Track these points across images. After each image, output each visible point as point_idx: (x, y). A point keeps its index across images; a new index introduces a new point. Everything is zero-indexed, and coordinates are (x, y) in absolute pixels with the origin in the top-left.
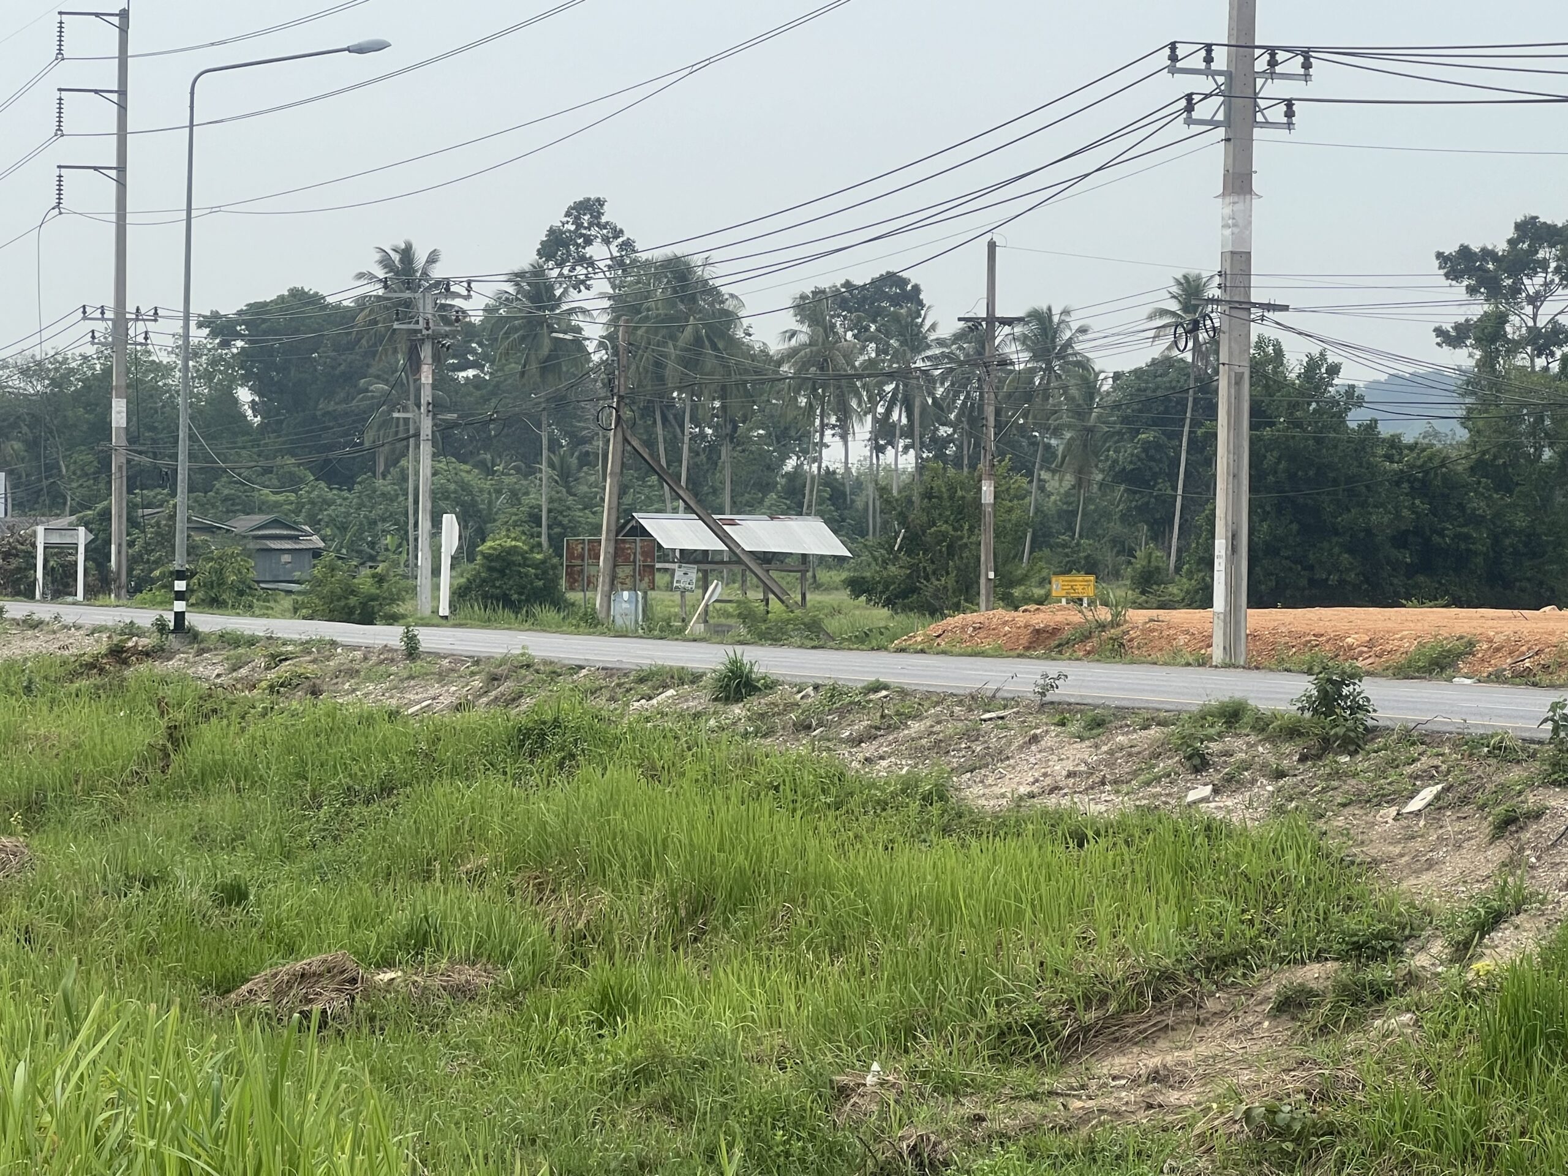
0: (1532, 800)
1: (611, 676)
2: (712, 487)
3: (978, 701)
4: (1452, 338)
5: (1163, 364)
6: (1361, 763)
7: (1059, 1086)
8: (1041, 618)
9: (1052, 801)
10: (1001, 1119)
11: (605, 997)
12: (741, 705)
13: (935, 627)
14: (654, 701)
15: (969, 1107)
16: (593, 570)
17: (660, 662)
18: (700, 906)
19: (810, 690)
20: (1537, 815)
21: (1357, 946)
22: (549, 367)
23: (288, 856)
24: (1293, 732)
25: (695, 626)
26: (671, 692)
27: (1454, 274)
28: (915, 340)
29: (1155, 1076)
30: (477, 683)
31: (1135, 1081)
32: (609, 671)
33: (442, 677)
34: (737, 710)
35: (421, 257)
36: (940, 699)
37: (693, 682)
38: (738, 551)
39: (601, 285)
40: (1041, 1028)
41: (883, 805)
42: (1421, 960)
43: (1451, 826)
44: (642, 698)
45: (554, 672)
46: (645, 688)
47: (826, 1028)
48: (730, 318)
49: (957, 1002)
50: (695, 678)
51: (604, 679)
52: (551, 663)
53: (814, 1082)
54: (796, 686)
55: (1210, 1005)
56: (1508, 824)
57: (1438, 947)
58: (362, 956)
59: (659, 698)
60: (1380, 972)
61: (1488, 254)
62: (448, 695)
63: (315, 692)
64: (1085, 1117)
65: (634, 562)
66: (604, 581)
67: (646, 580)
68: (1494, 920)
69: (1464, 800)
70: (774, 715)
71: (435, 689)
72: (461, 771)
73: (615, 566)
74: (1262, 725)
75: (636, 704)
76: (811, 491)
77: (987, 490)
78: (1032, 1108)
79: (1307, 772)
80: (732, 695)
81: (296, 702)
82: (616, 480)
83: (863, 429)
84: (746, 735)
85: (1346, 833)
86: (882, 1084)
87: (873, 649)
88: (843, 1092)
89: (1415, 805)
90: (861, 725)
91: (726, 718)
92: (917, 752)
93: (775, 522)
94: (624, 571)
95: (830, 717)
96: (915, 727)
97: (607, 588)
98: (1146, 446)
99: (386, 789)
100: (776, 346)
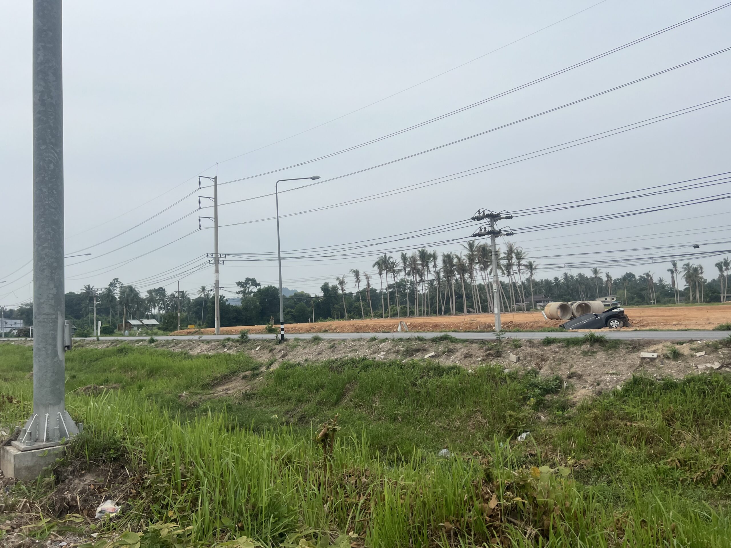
0: (274, 347)
3: (189, 340)
4: (238, 293)
5: (200, 298)
6: (248, 344)
7: (212, 392)
8: (188, 331)
9: (203, 353)
10: (204, 398)
11: (140, 386)
13: (173, 333)
14: (139, 344)
15: (199, 397)
16: (121, 329)
17: (136, 339)
18: (151, 372)
19: (163, 341)
20: (275, 349)
21: (253, 369)
22: (111, 301)
23: (81, 371)
24: (237, 341)
26: (141, 343)
27: (238, 285)
28: (164, 295)
29: (226, 389)
30: (110, 343)
31: (223, 390)
33: (104, 343)
34: (152, 344)
35: (91, 287)
36: (184, 340)
37: (144, 341)
38: (144, 324)
39: (118, 289)
40: (209, 384)
41: (178, 355)
42: (262, 370)
43: (262, 351)
45: (121, 342)
46: (136, 343)
47: (176, 387)
48: (138, 293)
49: (195, 382)
51: (129, 342)
52: (119, 340)
53: (176, 395)
54: (161, 341)
55: (233, 379)
56: (271, 350)
57: (264, 367)
58: (97, 384)
60: (257, 372)
61: (242, 282)
62: (105, 346)
63: (83, 347)
64: (217, 396)
65: (129, 326)
67: (132, 329)
68: (272, 363)
69: (264, 348)
70: (158, 344)
71: (103, 345)
72: (110, 356)
73: (125, 328)
74: (233, 340)
75: (136, 345)
76: (152, 316)
77: (179, 314)
78: (209, 396)
79: (240, 347)
81: (79, 348)
82: (125, 316)
83: (157, 308)
84: (154, 347)
85: (248, 354)
86: (186, 394)
88: (180, 396)
89: (257, 349)
90: (172, 345)
92: (181, 348)
93: (148, 320)
94: (127, 328)
95: (167, 344)
96: (180, 345)
97: (125, 331)
98: (198, 308)
99: (97, 360)
100: (144, 297)
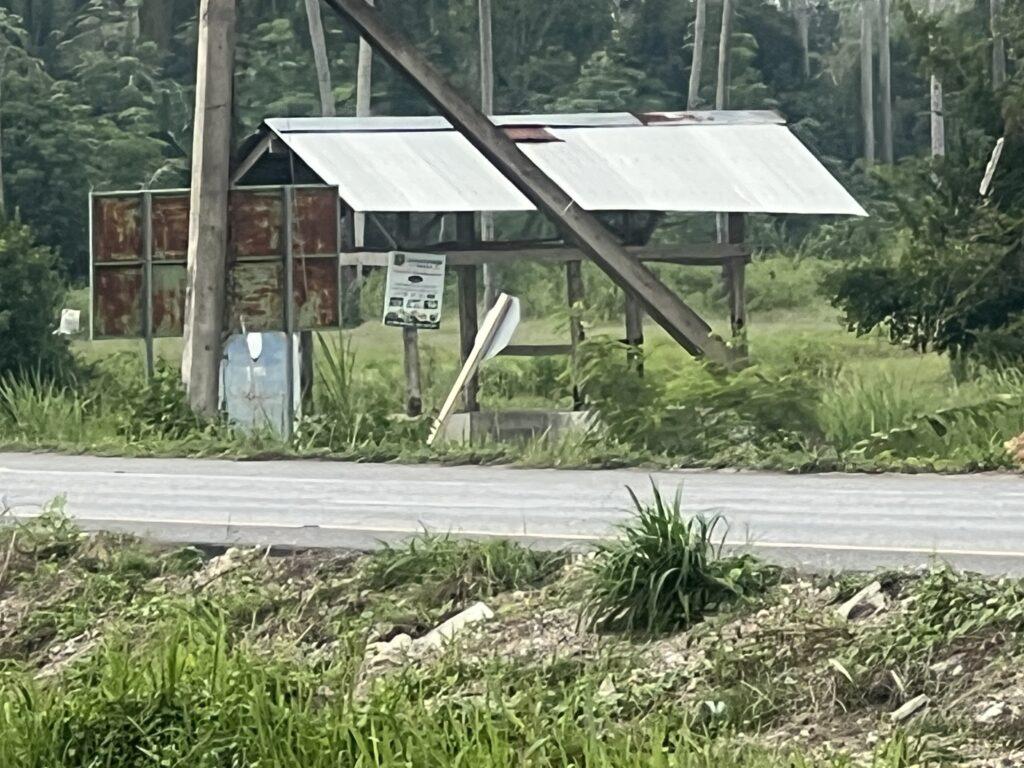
1: (300, 571)
12: (680, 640)
14: (433, 639)
16: (170, 278)
19: (873, 593)
25: (451, 425)
26: (478, 611)
32: (293, 559)
34: (673, 654)
37: (538, 582)
38: (563, 212)
44: (398, 631)
45: (137, 567)
46: (400, 603)
50: (543, 569)
51: (282, 581)
52: (129, 540)
54: (831, 581)
59: (447, 628)
65: (281, 251)
66: (200, 307)
67: (315, 299)
70: (779, 666)
73: (231, 264)
75: (383, 647)
80: (654, 613)
82: (223, 31)
84: (707, 724)
87: (973, 468)
91: (646, 680)
93: (654, 130)
94: (255, 278)
95: (940, 666)
97: (208, 326)
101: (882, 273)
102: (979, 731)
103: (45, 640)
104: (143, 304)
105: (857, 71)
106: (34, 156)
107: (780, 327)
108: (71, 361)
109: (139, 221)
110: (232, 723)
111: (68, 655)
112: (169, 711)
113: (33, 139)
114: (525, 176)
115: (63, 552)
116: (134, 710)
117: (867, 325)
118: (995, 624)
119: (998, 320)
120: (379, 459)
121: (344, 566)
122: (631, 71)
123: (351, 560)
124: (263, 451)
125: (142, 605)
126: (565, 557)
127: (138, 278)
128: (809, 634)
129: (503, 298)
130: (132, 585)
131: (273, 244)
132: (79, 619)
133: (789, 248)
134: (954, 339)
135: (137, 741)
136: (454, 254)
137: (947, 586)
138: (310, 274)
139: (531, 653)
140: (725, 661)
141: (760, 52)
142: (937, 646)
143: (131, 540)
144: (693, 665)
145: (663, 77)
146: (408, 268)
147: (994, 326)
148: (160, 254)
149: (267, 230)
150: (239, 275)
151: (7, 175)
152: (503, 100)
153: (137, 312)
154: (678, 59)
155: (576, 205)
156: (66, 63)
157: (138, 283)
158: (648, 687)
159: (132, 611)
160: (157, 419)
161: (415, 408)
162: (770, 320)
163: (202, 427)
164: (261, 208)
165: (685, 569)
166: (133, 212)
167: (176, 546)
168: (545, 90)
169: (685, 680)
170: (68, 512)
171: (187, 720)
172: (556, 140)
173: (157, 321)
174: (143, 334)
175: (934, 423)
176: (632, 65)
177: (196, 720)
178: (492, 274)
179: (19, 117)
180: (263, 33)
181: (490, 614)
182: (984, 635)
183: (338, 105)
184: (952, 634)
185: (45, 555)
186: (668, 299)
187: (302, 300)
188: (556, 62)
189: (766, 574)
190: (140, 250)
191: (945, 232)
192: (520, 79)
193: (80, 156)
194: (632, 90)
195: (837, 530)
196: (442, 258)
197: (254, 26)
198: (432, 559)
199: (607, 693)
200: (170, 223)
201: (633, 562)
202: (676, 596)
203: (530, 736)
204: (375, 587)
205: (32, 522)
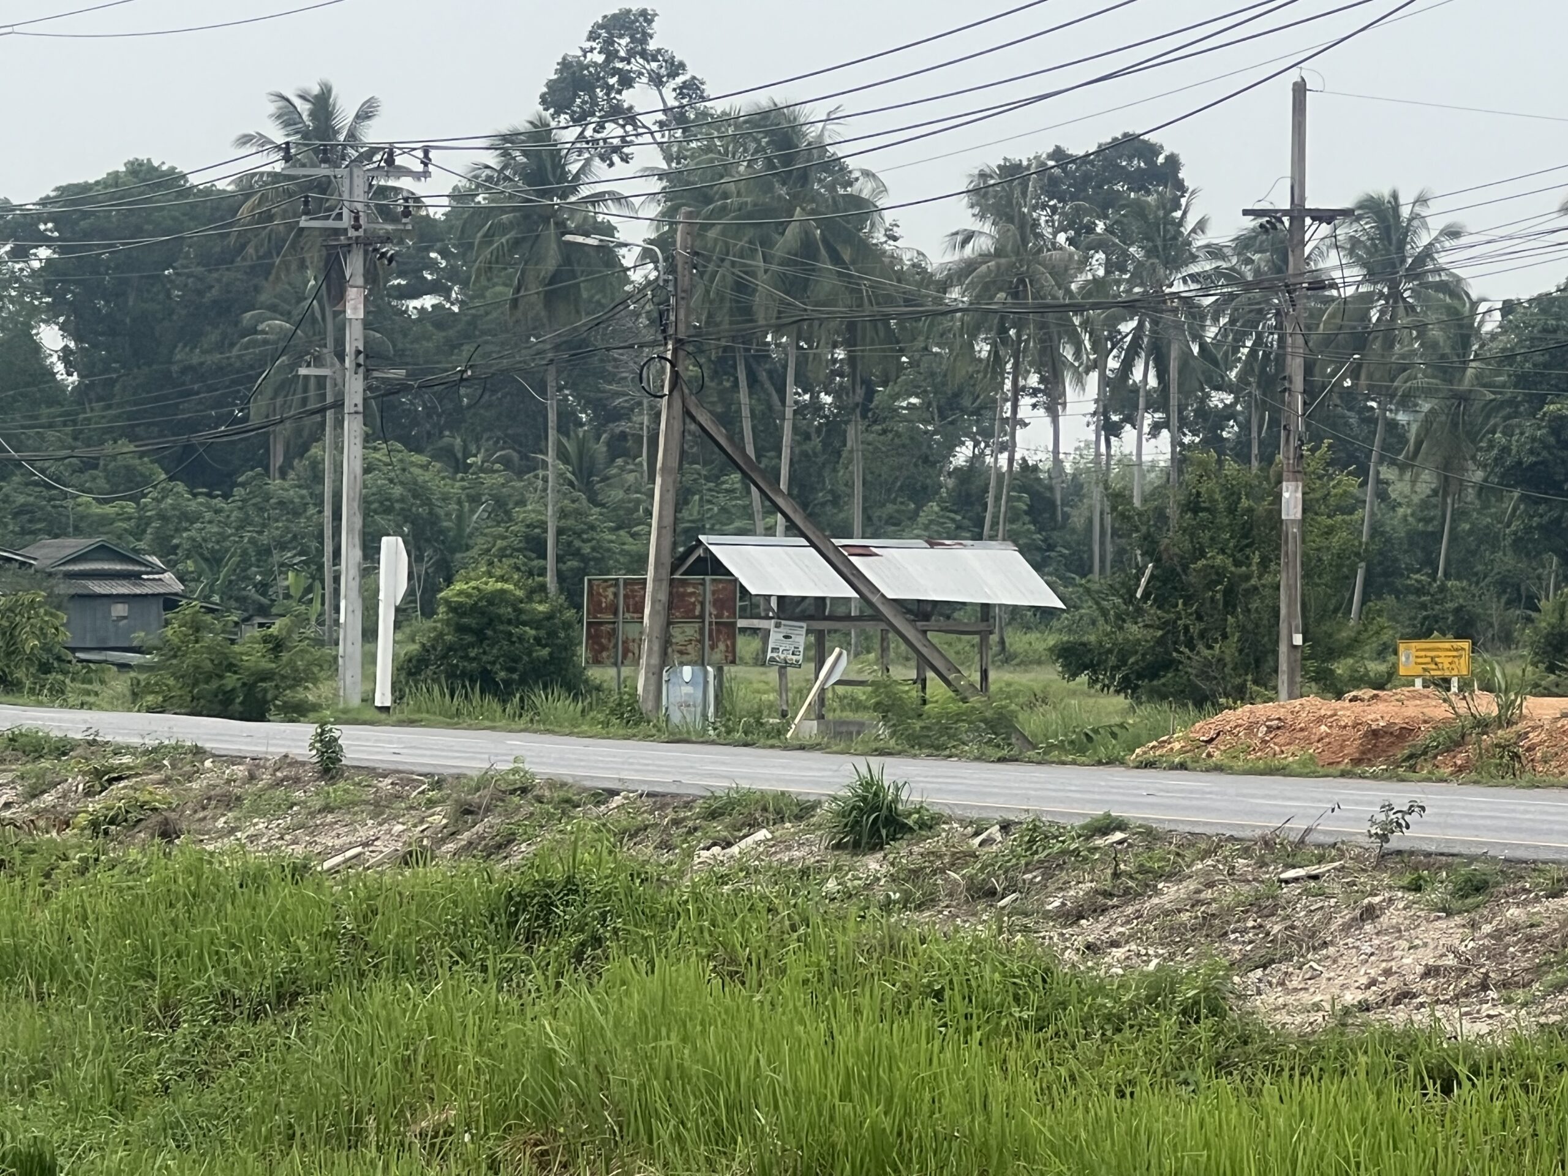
1: (662, 808)
2: (832, 491)
3: (1275, 849)
8: (1381, 711)
9: (1399, 1017)
12: (880, 855)
13: (1204, 727)
14: (735, 850)
16: (632, 630)
17: (745, 785)
22: (559, 290)
23: (122, 1106)
25: (802, 725)
26: (762, 834)
28: (1170, 246)
30: (438, 818)
32: (658, 799)
33: (380, 808)
34: (873, 864)
35: (345, 112)
36: (1212, 846)
37: (799, 818)
38: (875, 599)
44: (714, 844)
45: (567, 801)
46: (719, 828)
48: (862, 210)
50: (803, 811)
51: (652, 813)
52: (563, 785)
59: (743, 844)
62: (389, 838)
63: (168, 833)
65: (702, 616)
66: (650, 649)
67: (722, 646)
70: (934, 872)
72: (411, 966)
73: (669, 623)
75: (705, 854)
76: (998, 499)
77: (1292, 499)
80: (865, 839)
81: (136, 849)
82: (670, 480)
83: (1083, 397)
84: (887, 906)
87: (1100, 763)
90: (1081, 889)
91: (855, 878)
93: (937, 552)
95: (1028, 876)
97: (655, 660)
98: (1557, 425)
99: (287, 995)
100: (939, 258)
101: (1084, 644)
102: (1047, 915)
103: (509, 842)
104: (616, 646)
105: (1090, 521)
106: (577, 554)
107: (1032, 675)
108: (586, 681)
109: (616, 595)
110: (608, 895)
111: (522, 851)
112: (571, 886)
113: (577, 543)
114: (852, 576)
115: (524, 790)
116: (551, 885)
117: (1074, 675)
118: (1063, 852)
119: (1155, 676)
120: (746, 745)
121: (688, 805)
122: (952, 515)
123: (693, 801)
124: (678, 738)
125: (567, 824)
126: (817, 804)
127: (614, 630)
128: (953, 854)
129: (837, 650)
130: (563, 813)
131: (697, 613)
132: (530, 831)
133: (1042, 627)
134: (1126, 686)
135: (552, 904)
136: (811, 622)
137: (1035, 828)
138: (719, 632)
139: (791, 860)
140: (902, 869)
141: (1031, 507)
142: (1027, 864)
143: (565, 784)
144: (883, 870)
145: (970, 519)
146: (784, 630)
147: (1151, 680)
148: (627, 615)
149: (694, 604)
150: (675, 631)
151: (561, 565)
152: (869, 530)
153: (612, 652)
154: (980, 509)
155: (883, 596)
156: (600, 497)
157: (613, 633)
158: (856, 882)
159: (561, 827)
160: (621, 717)
161: (784, 715)
162: (1026, 671)
163: (649, 722)
164: (690, 590)
165: (884, 811)
166: (612, 589)
167: (589, 789)
168: (895, 525)
169: (879, 879)
170: (527, 767)
171: (582, 893)
172: (876, 555)
173: (625, 656)
174: (615, 664)
175: (1087, 735)
176: (951, 511)
177: (587, 892)
178: (857, 636)
179: (570, 529)
180: (723, 483)
181: (769, 836)
182: (1056, 858)
183: (767, 529)
184: (1036, 857)
185: (513, 792)
186: (936, 654)
187: (712, 648)
188: (903, 508)
189: (932, 818)
190: (615, 613)
191: (1124, 621)
192: (880, 518)
193: (606, 554)
194: (953, 526)
195: (991, 794)
196: (804, 625)
197: (718, 478)
198: (739, 802)
199: (831, 885)
200: (634, 597)
201: (853, 808)
202: (878, 830)
203: (780, 909)
204: (705, 818)
205: (508, 773)
